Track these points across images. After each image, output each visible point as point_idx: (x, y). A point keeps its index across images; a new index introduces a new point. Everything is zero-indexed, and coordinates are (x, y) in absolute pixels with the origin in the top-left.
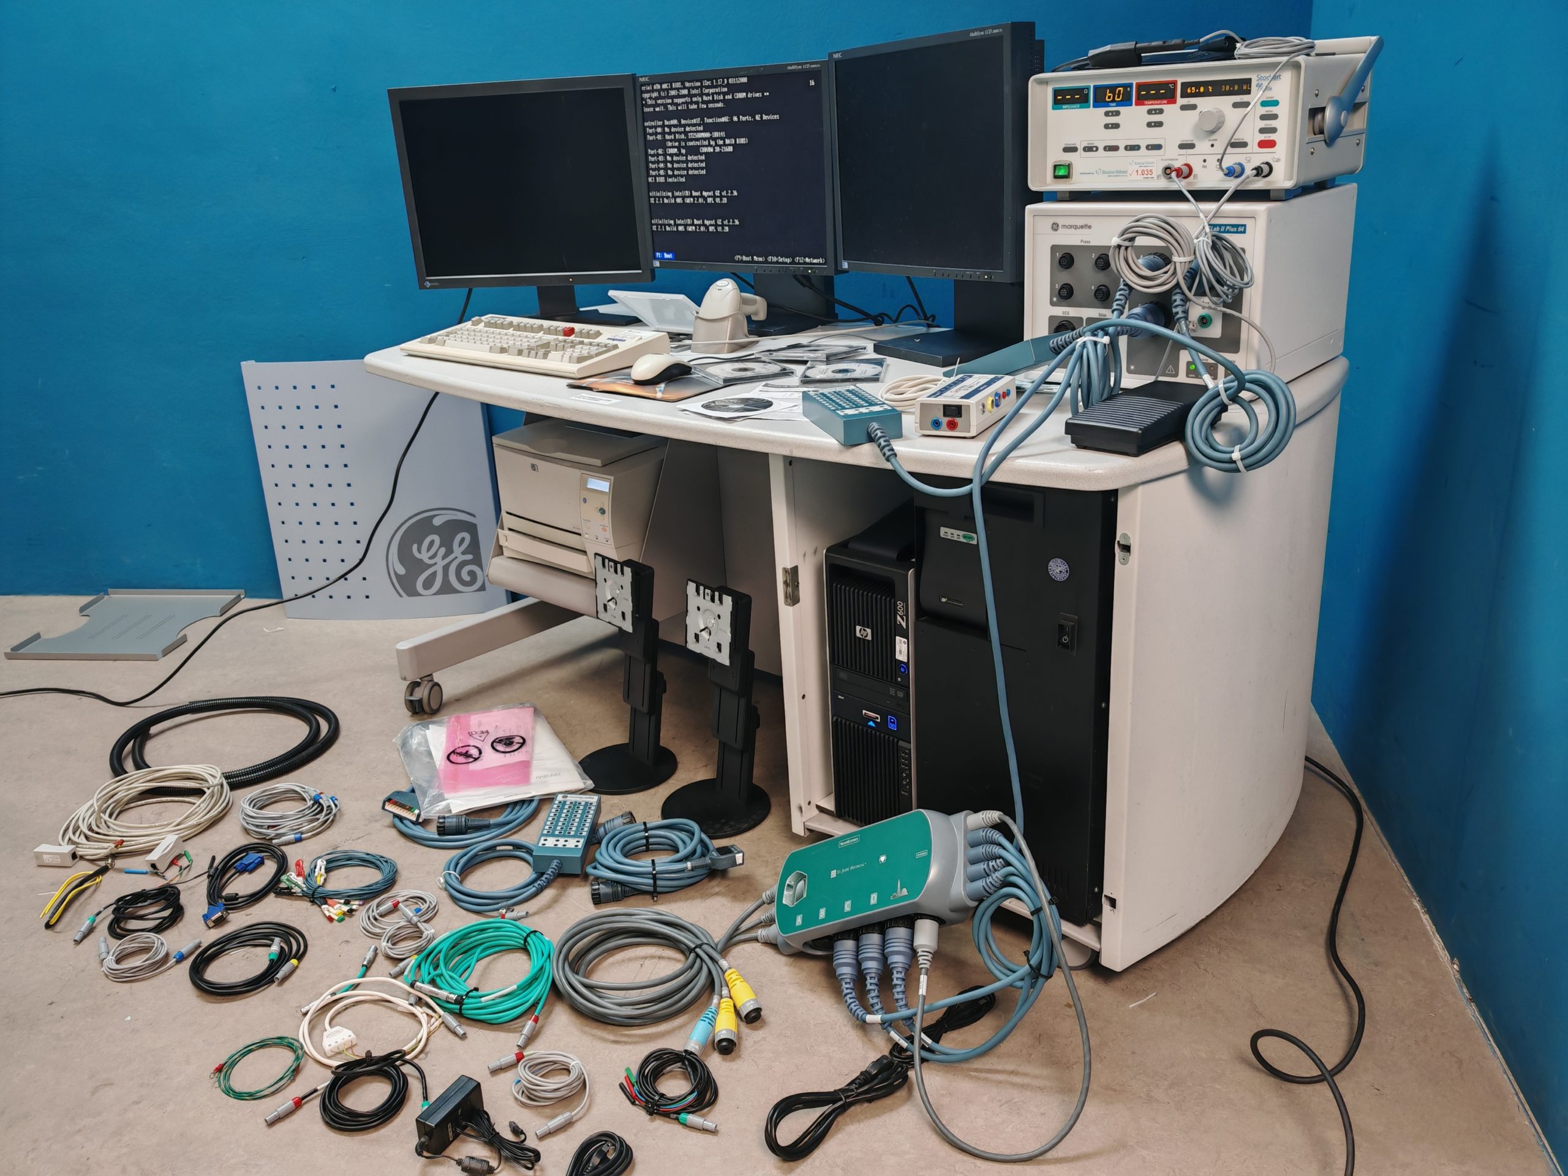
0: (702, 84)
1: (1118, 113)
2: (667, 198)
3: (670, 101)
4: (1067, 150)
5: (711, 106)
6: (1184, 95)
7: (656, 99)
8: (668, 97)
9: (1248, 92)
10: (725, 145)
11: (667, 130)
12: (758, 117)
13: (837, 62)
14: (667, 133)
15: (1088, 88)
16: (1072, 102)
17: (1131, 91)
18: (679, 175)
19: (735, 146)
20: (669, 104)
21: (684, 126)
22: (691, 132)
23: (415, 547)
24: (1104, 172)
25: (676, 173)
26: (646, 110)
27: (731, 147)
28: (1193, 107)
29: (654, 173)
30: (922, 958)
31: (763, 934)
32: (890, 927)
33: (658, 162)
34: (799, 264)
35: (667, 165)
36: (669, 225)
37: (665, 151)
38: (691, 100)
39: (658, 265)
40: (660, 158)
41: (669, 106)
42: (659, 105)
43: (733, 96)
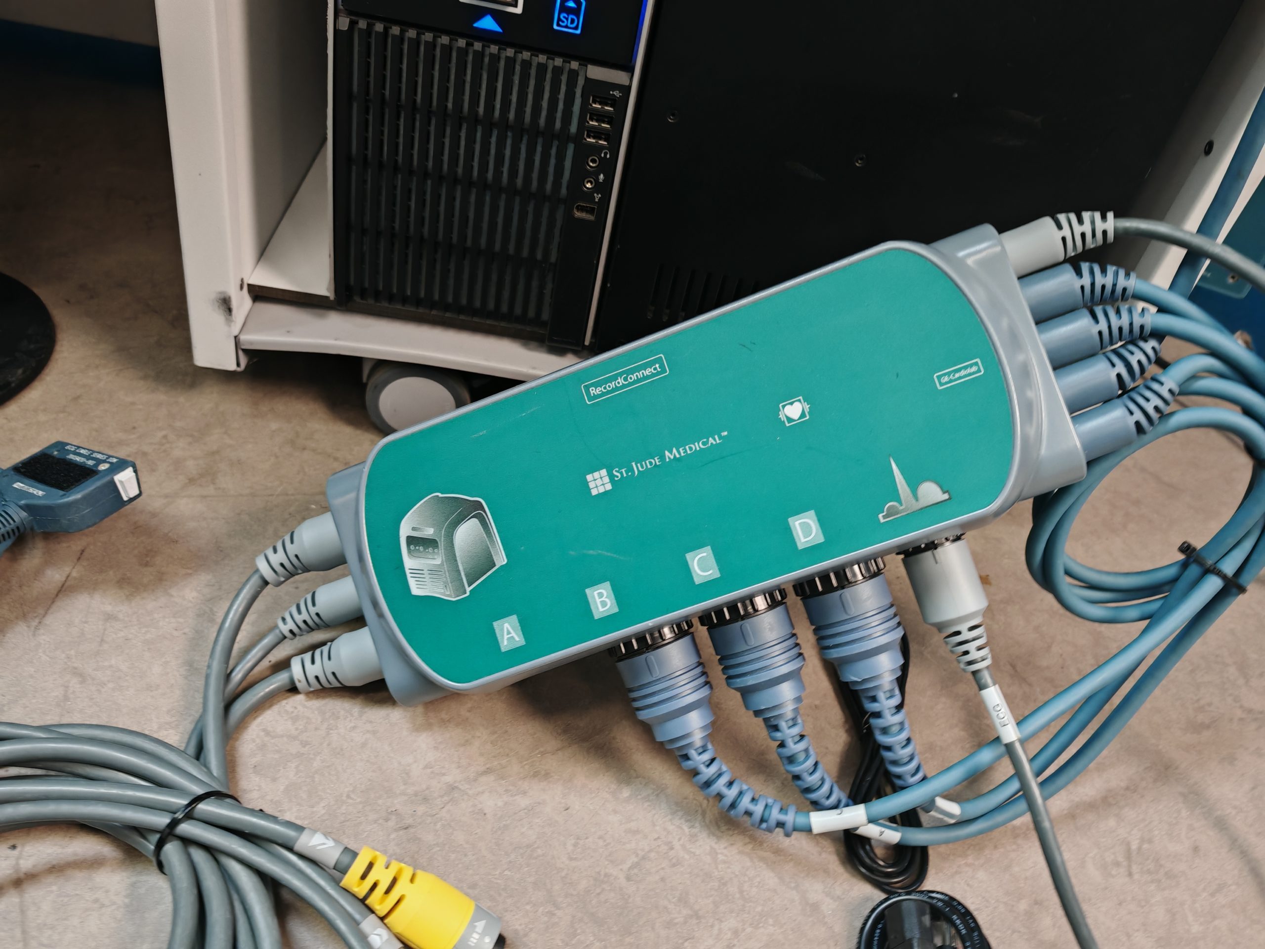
30: (971, 647)
31: (313, 670)
32: (829, 588)
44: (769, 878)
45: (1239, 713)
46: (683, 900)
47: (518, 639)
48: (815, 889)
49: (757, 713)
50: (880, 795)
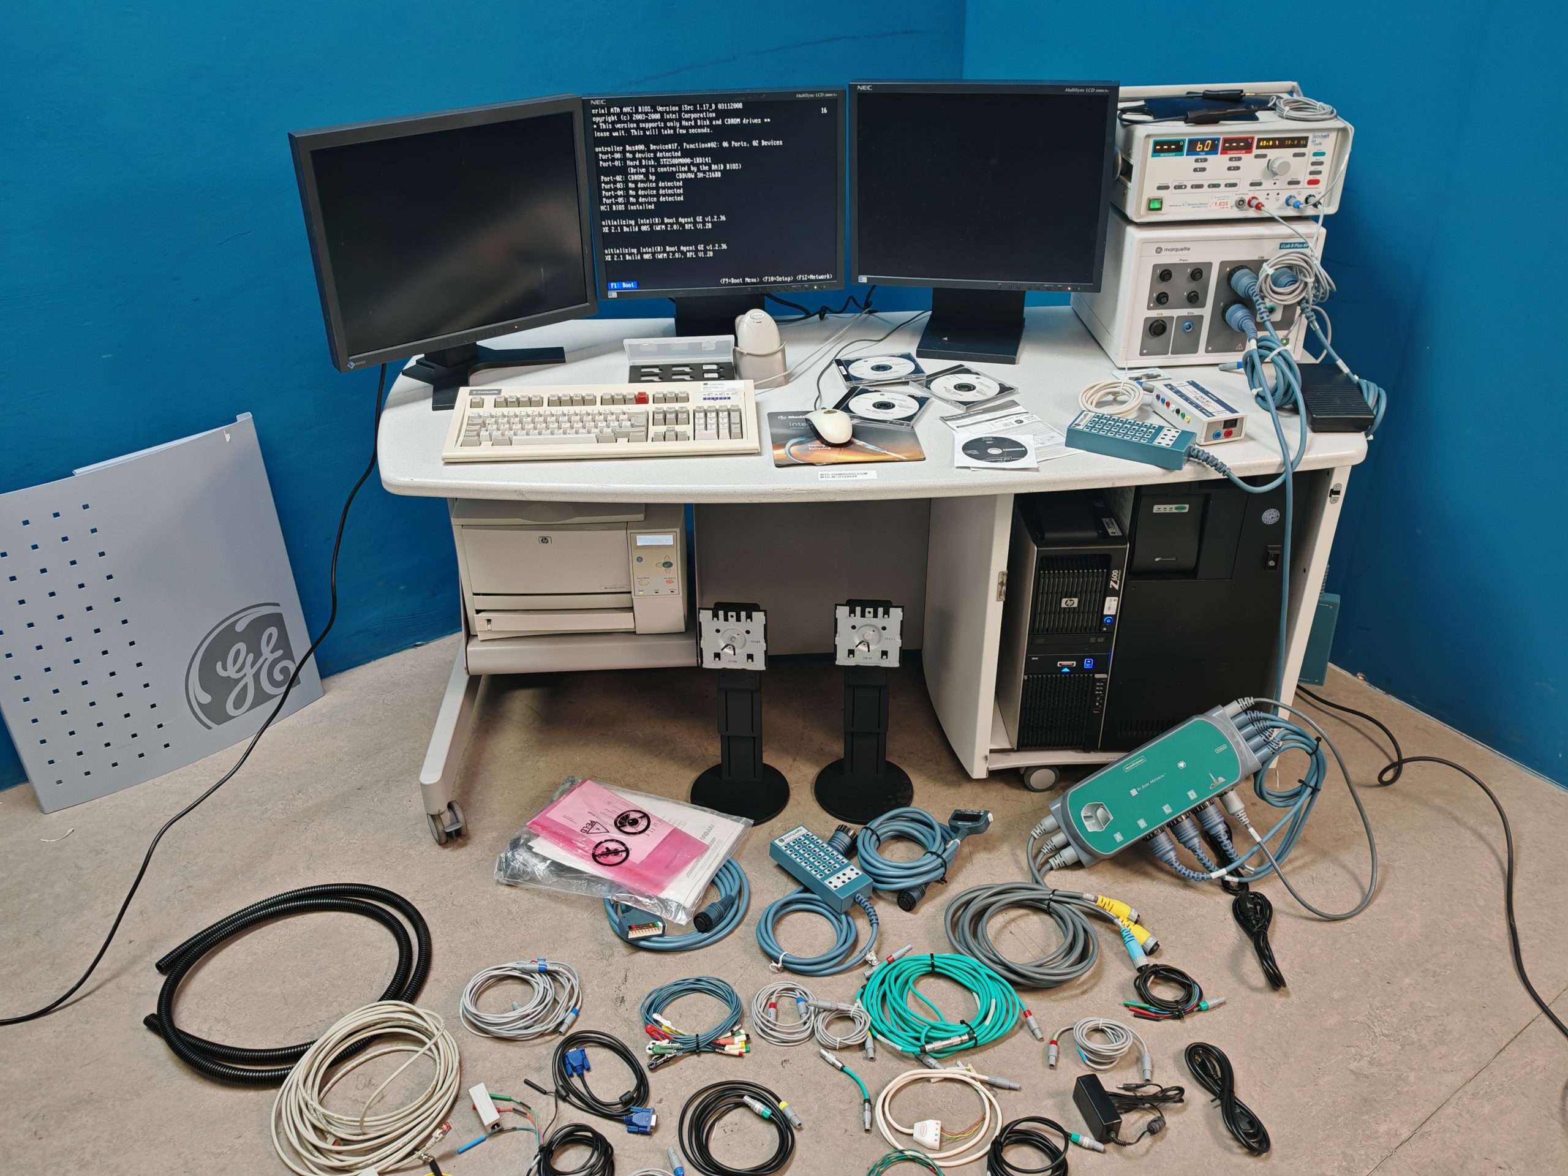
0: (680, 108)
1: (1205, 160)
2: (629, 226)
3: (635, 125)
4: (1159, 188)
5: (692, 131)
6: (1258, 147)
7: (613, 123)
8: (631, 121)
9: (1305, 146)
10: (710, 170)
11: (628, 155)
12: (755, 143)
13: (862, 95)
14: (629, 159)
15: (1184, 141)
16: (1169, 151)
17: (1218, 145)
18: (645, 203)
19: (724, 171)
20: (633, 128)
21: (655, 152)
22: (663, 158)
23: (219, 665)
24: (1189, 205)
25: (641, 200)
26: (598, 134)
27: (719, 173)
28: (1265, 156)
29: (608, 201)
30: (1242, 818)
31: (1057, 862)
32: (1201, 809)
33: (616, 189)
34: (802, 281)
35: (628, 193)
36: (631, 254)
37: (626, 178)
38: (665, 124)
39: (613, 295)
40: (618, 186)
41: (632, 131)
42: (618, 130)
43: (723, 122)
44: (1203, 897)
45: (1353, 833)
46: (1180, 905)
47: (1122, 839)
48: (1217, 899)
49: (1189, 849)
50: (1228, 865)
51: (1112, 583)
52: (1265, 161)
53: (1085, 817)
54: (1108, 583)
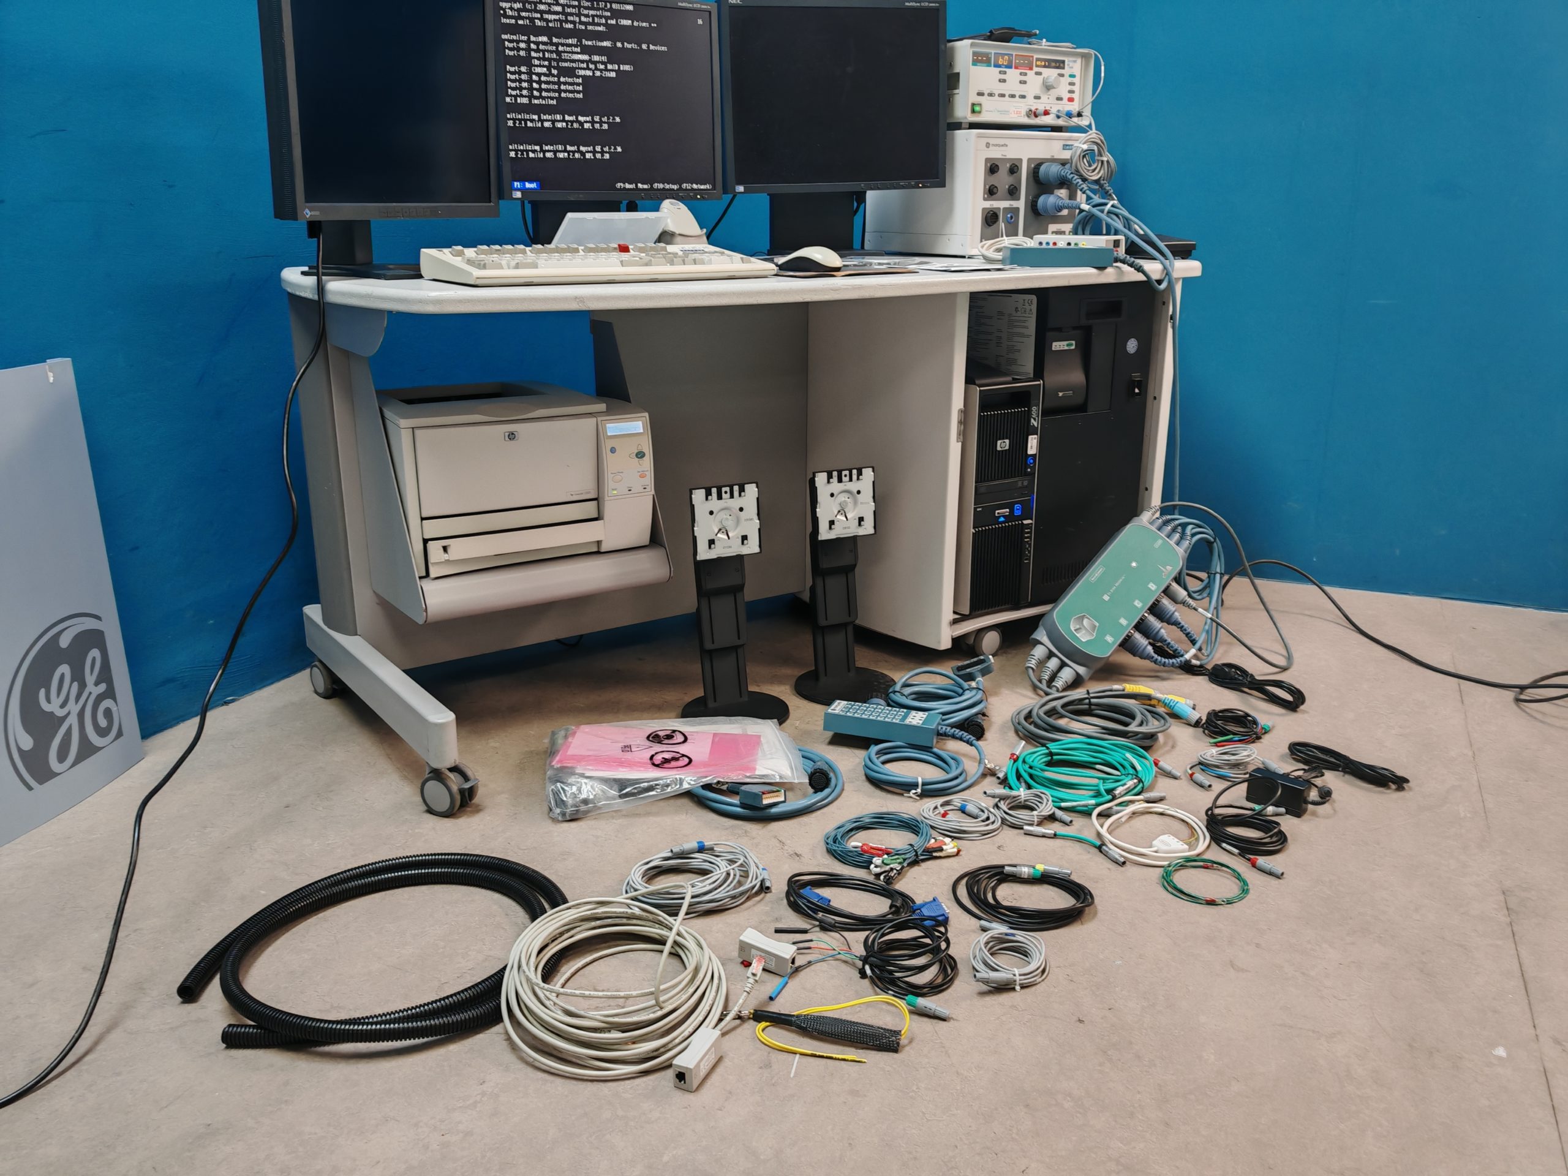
1: (1006, 73)
2: (533, 121)
3: (539, 15)
4: (978, 94)
5: (590, 28)
6: (1037, 66)
7: (519, 10)
8: (536, 11)
9: (1064, 68)
10: (606, 70)
11: (533, 46)
12: (644, 46)
13: (733, 7)
14: (533, 50)
15: (991, 53)
17: (1012, 60)
18: (548, 97)
19: (618, 72)
20: (537, 18)
21: (557, 45)
22: (565, 52)
25: (544, 94)
26: (504, 20)
27: (614, 73)
28: (1041, 73)
29: (514, 93)
31: (1060, 683)
33: (520, 81)
34: (686, 190)
35: (532, 85)
36: (534, 151)
37: (531, 70)
38: (566, 18)
39: (518, 195)
40: (523, 77)
41: (536, 21)
42: (523, 18)
43: (617, 22)
47: (1113, 639)
51: (1032, 420)
52: (1040, 78)
53: (1075, 630)
54: (1029, 421)
